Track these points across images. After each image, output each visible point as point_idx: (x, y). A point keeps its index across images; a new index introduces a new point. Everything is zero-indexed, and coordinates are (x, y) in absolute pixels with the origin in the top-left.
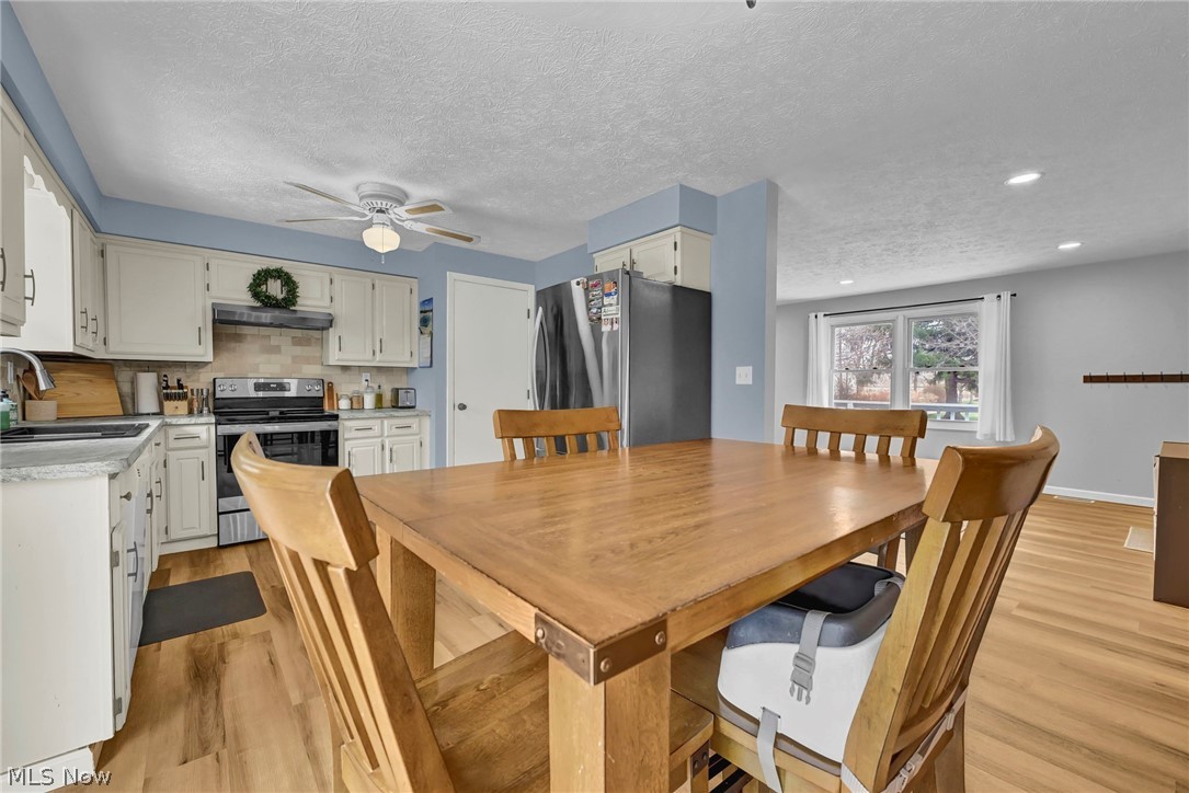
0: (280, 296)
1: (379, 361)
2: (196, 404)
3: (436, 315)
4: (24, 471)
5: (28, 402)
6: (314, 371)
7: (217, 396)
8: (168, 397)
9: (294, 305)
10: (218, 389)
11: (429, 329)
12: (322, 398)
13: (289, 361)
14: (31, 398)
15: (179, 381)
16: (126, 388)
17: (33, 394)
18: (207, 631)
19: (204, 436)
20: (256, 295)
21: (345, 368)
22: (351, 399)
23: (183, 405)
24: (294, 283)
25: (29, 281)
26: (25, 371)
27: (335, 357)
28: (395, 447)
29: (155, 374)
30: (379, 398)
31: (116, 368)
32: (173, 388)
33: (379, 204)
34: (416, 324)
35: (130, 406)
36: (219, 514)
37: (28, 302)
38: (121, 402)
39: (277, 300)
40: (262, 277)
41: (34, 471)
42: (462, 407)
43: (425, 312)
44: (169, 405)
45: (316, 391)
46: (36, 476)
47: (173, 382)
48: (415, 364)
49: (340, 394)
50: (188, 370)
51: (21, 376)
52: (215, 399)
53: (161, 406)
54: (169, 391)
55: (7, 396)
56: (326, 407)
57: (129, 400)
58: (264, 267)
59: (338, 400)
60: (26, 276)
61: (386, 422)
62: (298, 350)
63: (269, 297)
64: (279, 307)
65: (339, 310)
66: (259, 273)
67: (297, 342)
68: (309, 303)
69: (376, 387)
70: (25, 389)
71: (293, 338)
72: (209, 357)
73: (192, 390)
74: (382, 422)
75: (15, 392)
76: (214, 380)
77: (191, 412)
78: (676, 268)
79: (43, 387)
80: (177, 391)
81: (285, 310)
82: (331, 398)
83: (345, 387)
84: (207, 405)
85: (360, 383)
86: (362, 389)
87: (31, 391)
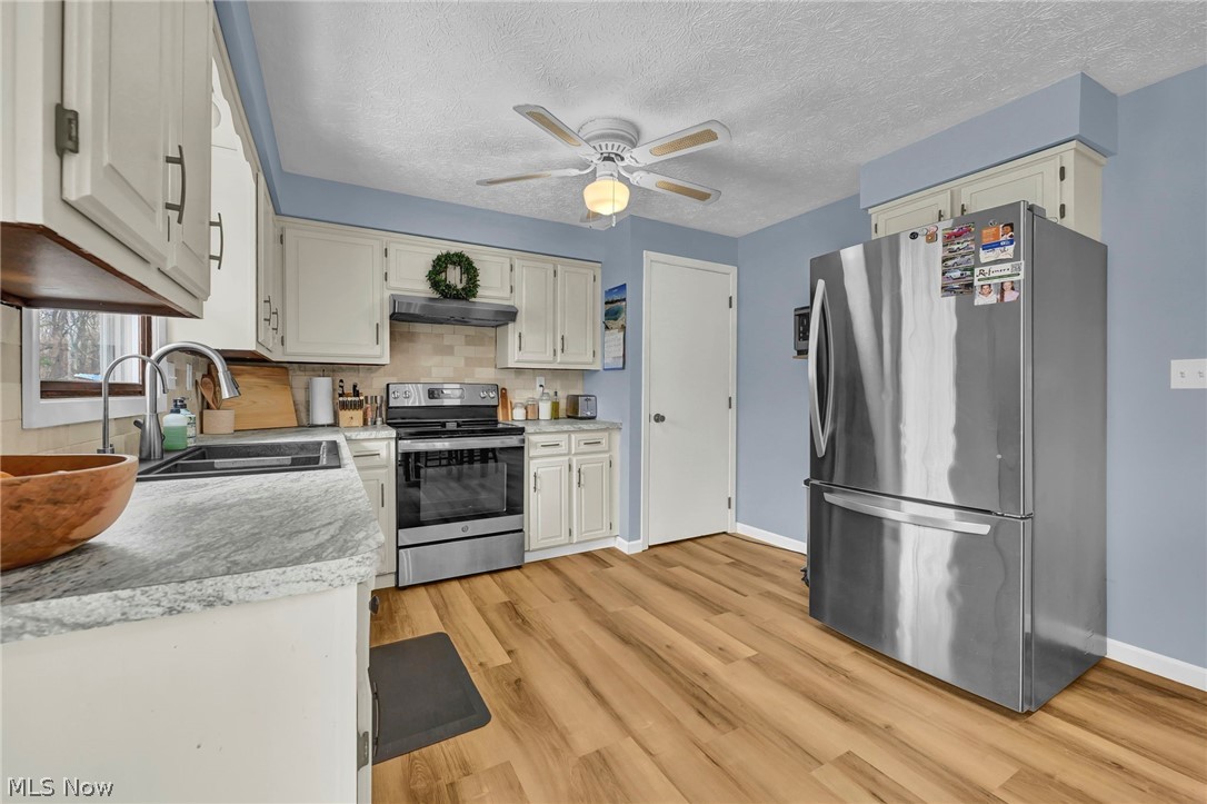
0: (460, 286)
1: (560, 362)
2: (369, 413)
3: (629, 305)
4: (210, 586)
5: (205, 412)
6: (486, 374)
7: (391, 405)
8: (344, 406)
9: (474, 296)
10: (391, 396)
11: (620, 322)
12: (496, 407)
13: (462, 363)
14: (209, 407)
15: (355, 387)
16: (300, 396)
17: (211, 403)
18: (424, 750)
19: (384, 454)
20: (435, 284)
21: (519, 371)
22: (526, 408)
23: (358, 414)
24: (476, 270)
25: (215, 230)
26: (204, 376)
27: (514, 358)
28: (583, 467)
29: (329, 379)
30: (555, 407)
31: (291, 372)
32: (348, 395)
33: (610, 147)
34: (600, 317)
35: (303, 415)
36: (399, 548)
37: (214, 263)
38: (296, 411)
39: (458, 291)
40: (441, 263)
41: (229, 585)
42: (659, 418)
43: (612, 302)
44: (345, 415)
45: (491, 398)
46: (233, 597)
47: (348, 389)
48: (597, 366)
49: (514, 402)
50: (361, 374)
51: (199, 381)
52: (388, 408)
53: (336, 415)
54: (345, 399)
55: (184, 406)
56: (500, 418)
57: (302, 409)
58: (444, 252)
59: (512, 409)
60: (212, 224)
61: (573, 436)
62: (471, 351)
63: (448, 286)
64: (459, 299)
65: (520, 301)
66: (439, 258)
67: (470, 341)
68: (487, 293)
69: (552, 393)
70: (203, 397)
71: (466, 336)
72: (386, 360)
73: (366, 398)
74: (570, 437)
75: (193, 402)
76: (388, 385)
77: (365, 423)
78: (1063, 207)
79: (226, 394)
80: (354, 399)
81: (464, 302)
82: (505, 406)
83: (519, 396)
84: (381, 416)
85: (534, 389)
86: (537, 397)
87: (209, 397)
